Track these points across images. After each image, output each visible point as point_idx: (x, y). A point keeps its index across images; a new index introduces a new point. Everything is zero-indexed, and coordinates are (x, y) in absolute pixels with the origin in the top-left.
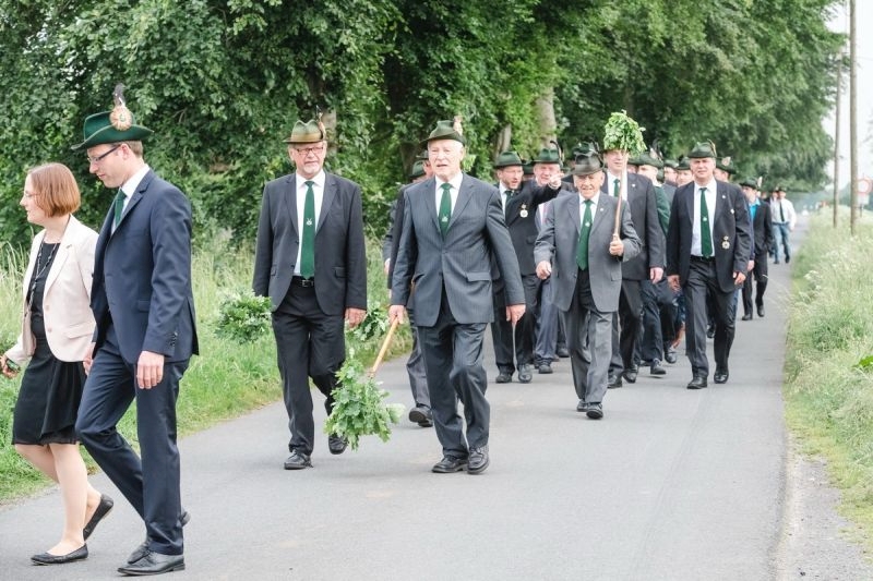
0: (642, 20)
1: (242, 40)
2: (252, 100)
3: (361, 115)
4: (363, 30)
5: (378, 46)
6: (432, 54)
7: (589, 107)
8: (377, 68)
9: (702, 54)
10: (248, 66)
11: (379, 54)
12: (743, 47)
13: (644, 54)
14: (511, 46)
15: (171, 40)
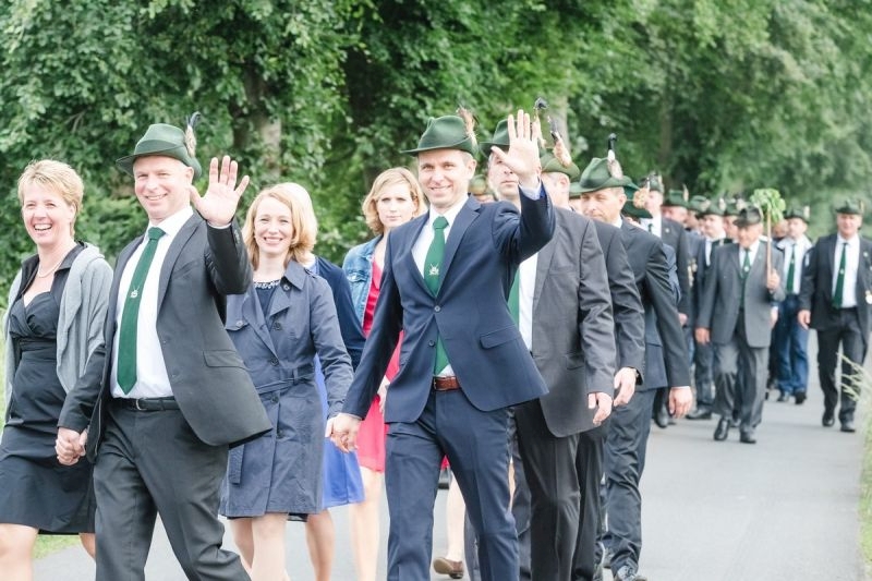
0: (687, 12)
1: (159, 25)
2: (170, 104)
3: (314, 127)
4: (318, 16)
5: (339, 37)
6: (409, 51)
7: (613, 124)
8: (335, 65)
9: (764, 59)
10: (166, 59)
11: (340, 48)
12: (819, 52)
13: (688, 57)
14: (513, 40)
15: (67, 22)
